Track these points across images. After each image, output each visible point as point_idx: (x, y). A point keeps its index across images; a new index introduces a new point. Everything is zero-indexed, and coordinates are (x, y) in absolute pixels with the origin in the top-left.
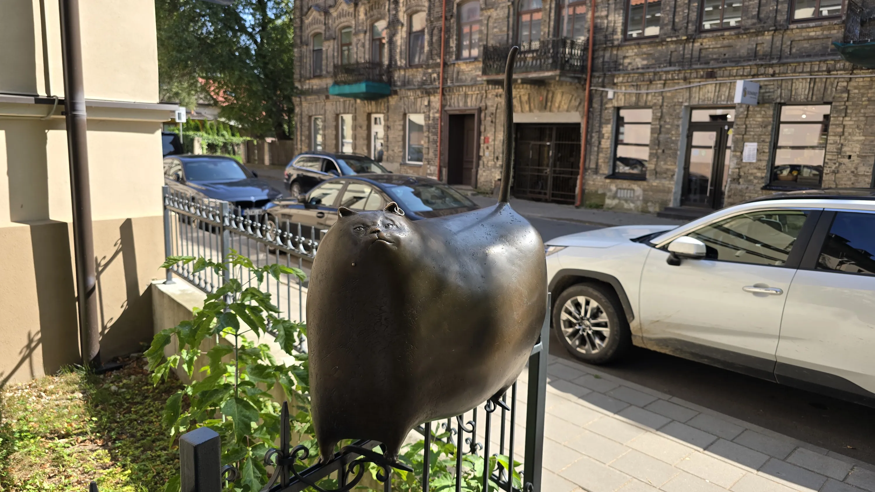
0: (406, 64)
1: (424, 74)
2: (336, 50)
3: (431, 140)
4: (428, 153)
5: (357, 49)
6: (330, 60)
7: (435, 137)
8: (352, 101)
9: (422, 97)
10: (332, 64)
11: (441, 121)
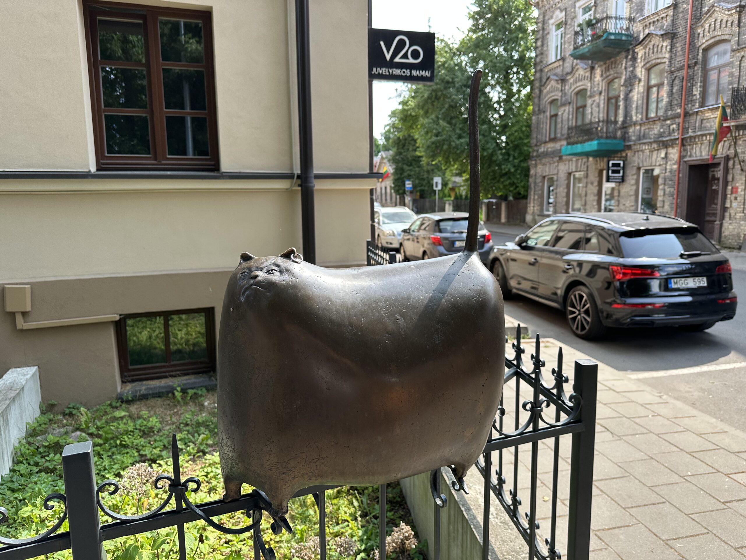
0: (642, 119)
1: (662, 127)
2: (571, 113)
3: (667, 192)
4: (663, 207)
5: (592, 109)
6: (565, 123)
7: (672, 190)
8: (585, 160)
9: (658, 150)
10: (566, 127)
11: (679, 173)
